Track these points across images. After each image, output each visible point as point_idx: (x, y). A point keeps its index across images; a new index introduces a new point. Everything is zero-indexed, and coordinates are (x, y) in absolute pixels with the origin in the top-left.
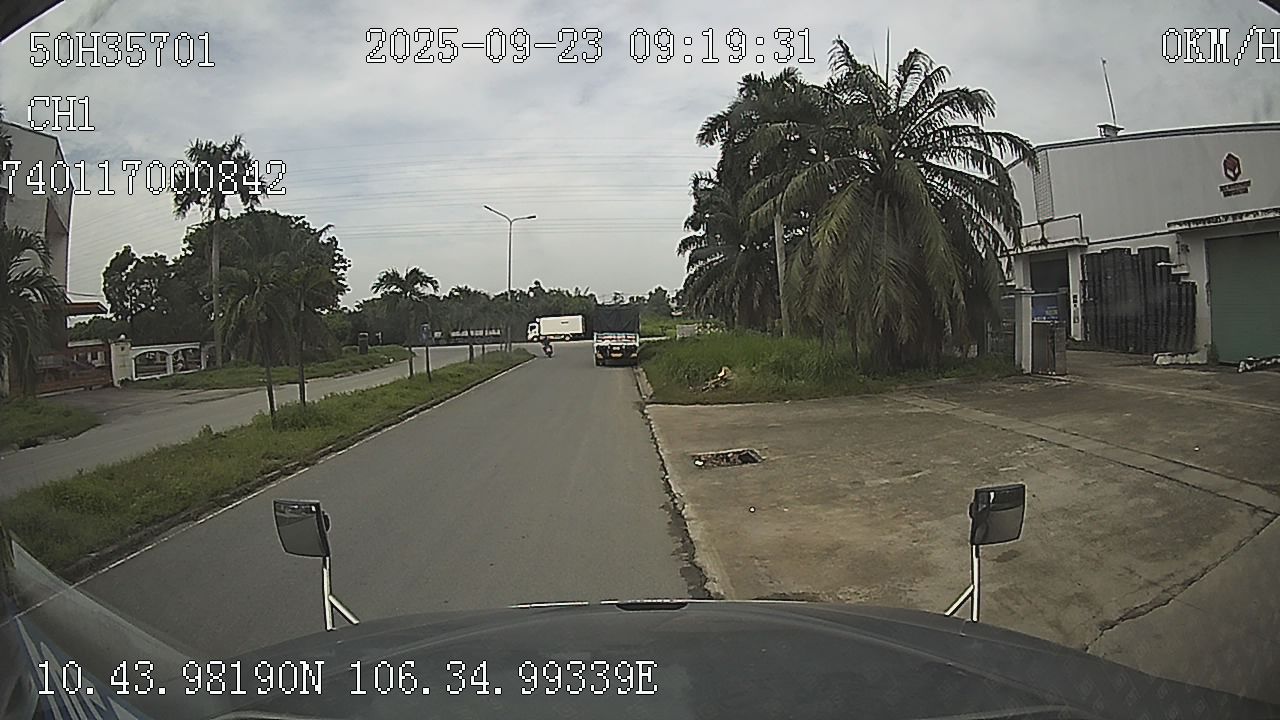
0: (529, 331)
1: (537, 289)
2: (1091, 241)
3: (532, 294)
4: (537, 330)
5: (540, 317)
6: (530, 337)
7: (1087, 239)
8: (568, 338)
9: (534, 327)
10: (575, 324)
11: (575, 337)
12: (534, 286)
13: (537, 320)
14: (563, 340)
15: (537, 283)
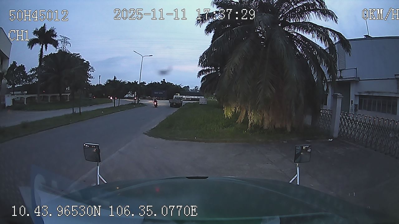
2: (360, 79)
3: (161, 83)
7: (359, 78)
12: (163, 80)
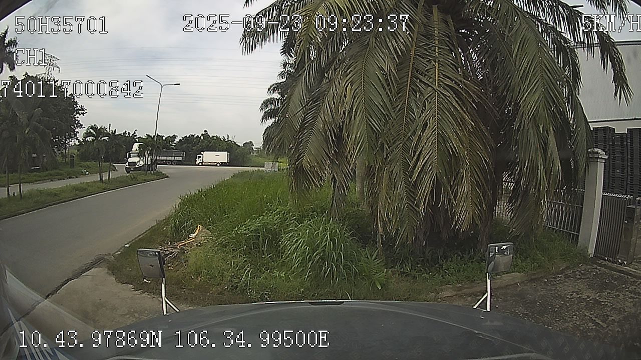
0: (197, 159)
1: (206, 135)
3: (202, 138)
4: (201, 158)
5: (204, 152)
6: (197, 163)
8: (218, 165)
9: (200, 157)
10: (223, 157)
11: (223, 164)
12: (204, 133)
13: (202, 153)
14: (216, 165)
15: (205, 131)
